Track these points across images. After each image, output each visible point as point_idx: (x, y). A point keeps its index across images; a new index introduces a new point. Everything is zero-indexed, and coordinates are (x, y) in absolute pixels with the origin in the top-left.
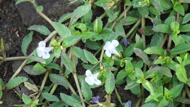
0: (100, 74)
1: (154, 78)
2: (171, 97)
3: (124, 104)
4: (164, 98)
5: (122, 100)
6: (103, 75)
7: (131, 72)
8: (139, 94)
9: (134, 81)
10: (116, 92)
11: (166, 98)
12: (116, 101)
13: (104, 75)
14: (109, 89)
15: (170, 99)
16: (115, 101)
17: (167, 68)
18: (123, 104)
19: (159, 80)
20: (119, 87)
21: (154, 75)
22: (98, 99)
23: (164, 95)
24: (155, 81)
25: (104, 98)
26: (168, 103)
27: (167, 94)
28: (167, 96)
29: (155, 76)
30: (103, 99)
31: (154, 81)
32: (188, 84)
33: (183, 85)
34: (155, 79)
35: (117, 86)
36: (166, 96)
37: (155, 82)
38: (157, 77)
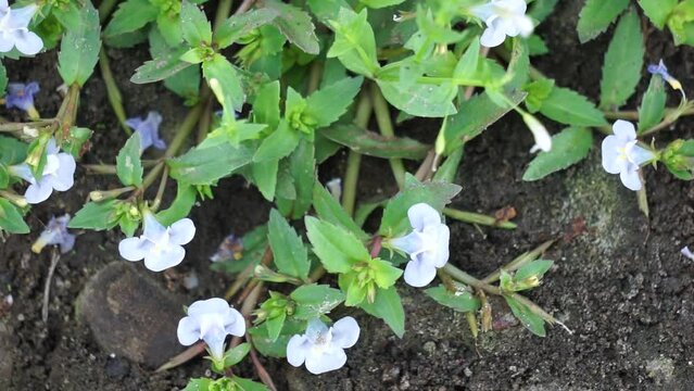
0: (43, 10)
1: (255, 44)
2: (308, 121)
3: (132, 125)
4: (284, 124)
5: (125, 105)
6: (55, 13)
7: (170, 8)
8: (191, 94)
9: (174, 50)
10: (107, 75)
11: (290, 124)
12: (102, 110)
13: (57, 15)
14: (75, 68)
15: (304, 129)
16: (98, 107)
17: (306, 14)
18: (127, 124)
19: (270, 55)
20: (121, 56)
21: (253, 32)
22: (31, 92)
23: (282, 114)
24: (256, 56)
25: (58, 93)
26: (297, 144)
27: (296, 108)
28: (297, 117)
29: (259, 37)
30: (50, 95)
31: (251, 54)
32: (377, 81)
33: (359, 81)
34: (258, 47)
35: (111, 53)
36: (291, 118)
37: (257, 61)
38: (265, 42)
